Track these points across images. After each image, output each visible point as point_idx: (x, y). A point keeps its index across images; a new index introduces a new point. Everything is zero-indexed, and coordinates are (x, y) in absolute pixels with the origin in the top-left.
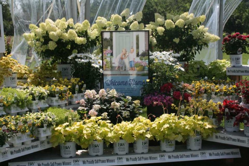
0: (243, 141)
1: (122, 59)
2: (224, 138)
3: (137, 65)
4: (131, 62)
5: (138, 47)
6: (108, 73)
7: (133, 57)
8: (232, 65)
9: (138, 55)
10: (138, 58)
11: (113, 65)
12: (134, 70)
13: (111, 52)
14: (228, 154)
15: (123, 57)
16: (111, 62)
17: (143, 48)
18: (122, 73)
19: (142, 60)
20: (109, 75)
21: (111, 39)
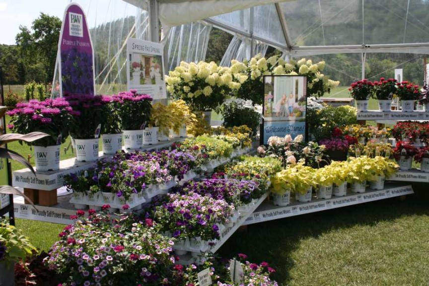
0: (424, 177)
1: (282, 104)
2: (404, 176)
3: (296, 111)
4: (290, 107)
5: (297, 93)
6: (268, 119)
7: (292, 102)
8: (360, 110)
9: (297, 100)
10: (297, 103)
11: (274, 111)
12: (293, 116)
13: (272, 97)
14: (405, 191)
15: (283, 102)
16: (271, 108)
17: (302, 93)
18: (281, 119)
19: (300, 105)
20: (269, 121)
21: (273, 84)
